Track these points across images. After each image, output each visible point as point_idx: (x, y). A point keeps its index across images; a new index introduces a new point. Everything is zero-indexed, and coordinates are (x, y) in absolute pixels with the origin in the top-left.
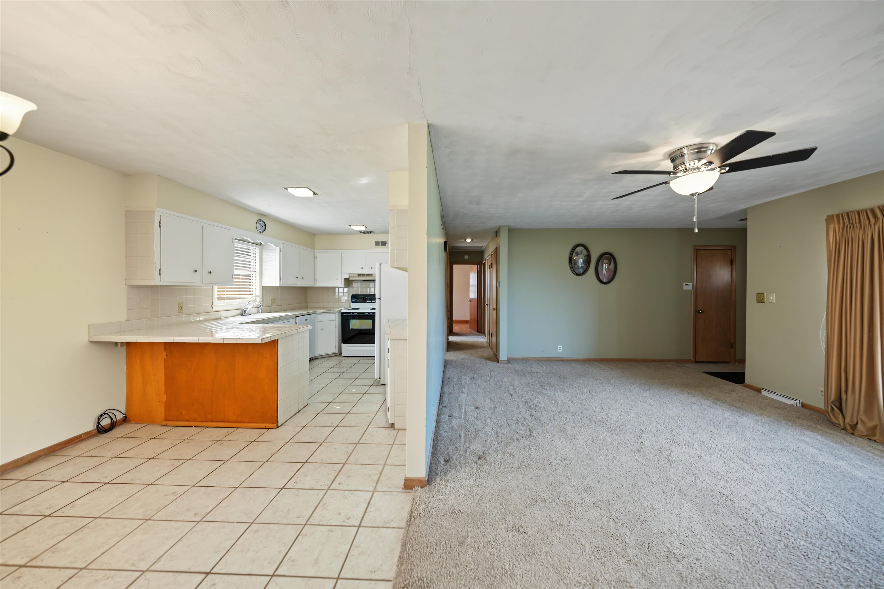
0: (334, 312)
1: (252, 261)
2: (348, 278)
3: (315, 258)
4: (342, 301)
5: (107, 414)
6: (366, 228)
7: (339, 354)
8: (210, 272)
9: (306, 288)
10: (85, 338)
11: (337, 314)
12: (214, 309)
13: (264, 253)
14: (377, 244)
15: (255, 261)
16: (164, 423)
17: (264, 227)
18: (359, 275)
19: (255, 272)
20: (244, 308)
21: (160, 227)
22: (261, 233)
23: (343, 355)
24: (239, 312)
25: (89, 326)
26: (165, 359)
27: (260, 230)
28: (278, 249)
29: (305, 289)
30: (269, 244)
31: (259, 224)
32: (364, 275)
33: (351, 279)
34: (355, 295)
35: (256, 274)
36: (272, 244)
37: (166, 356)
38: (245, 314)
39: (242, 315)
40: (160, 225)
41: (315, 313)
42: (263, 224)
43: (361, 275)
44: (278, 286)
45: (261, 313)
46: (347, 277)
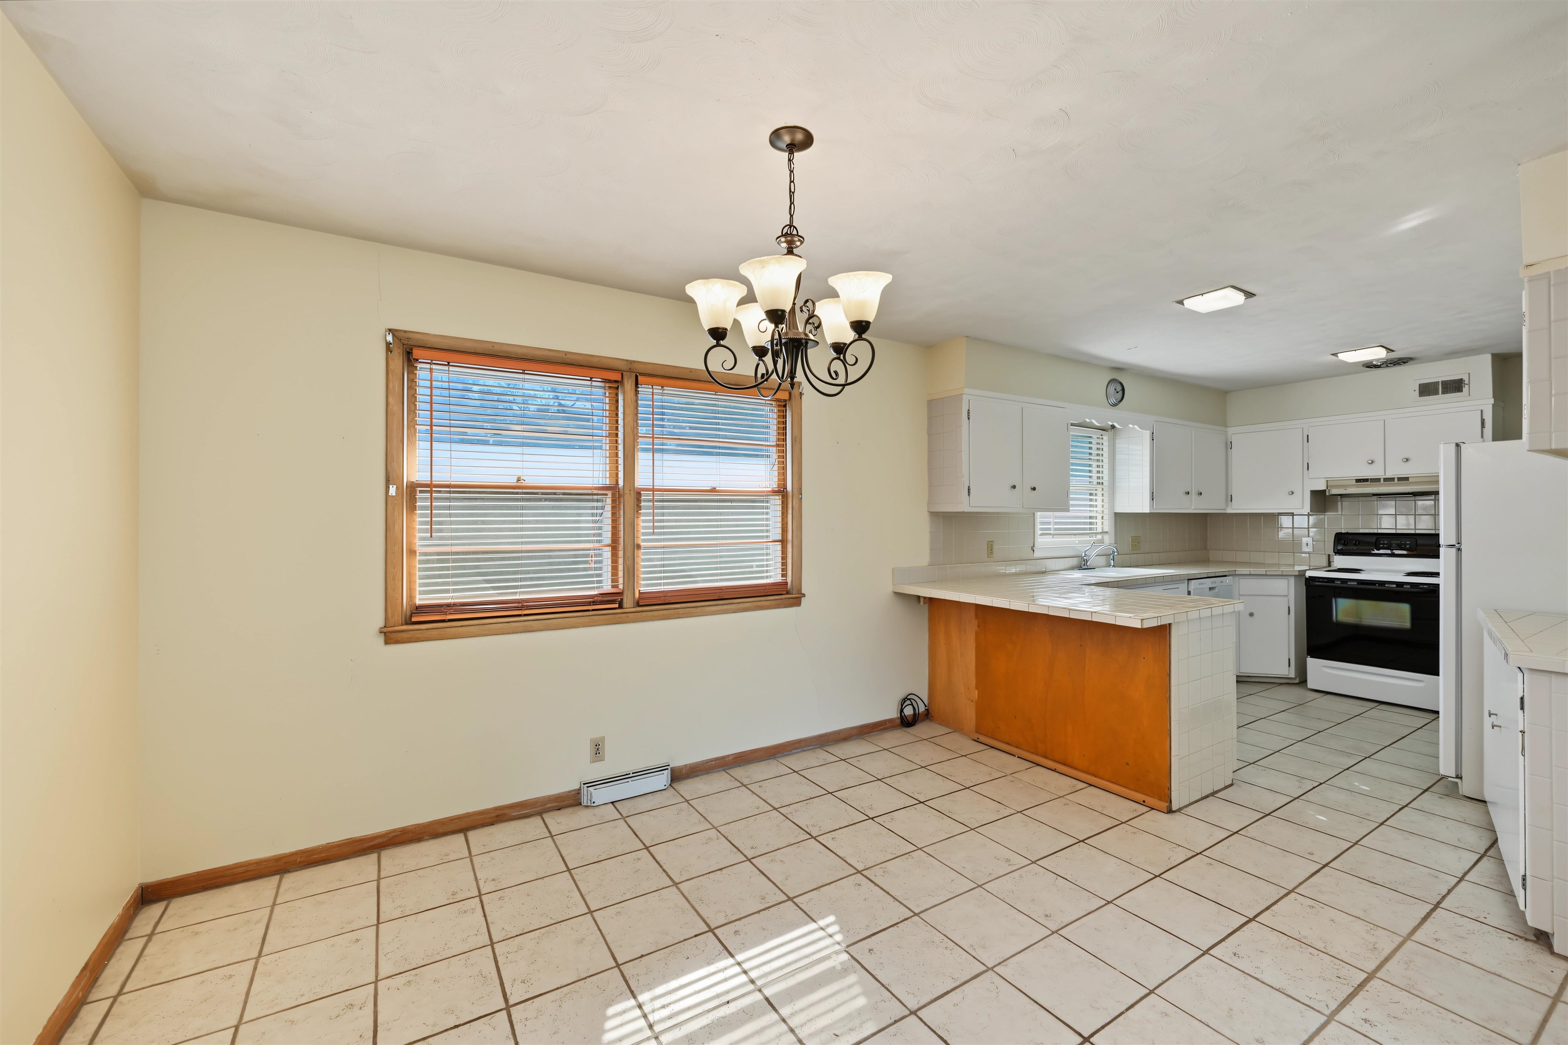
0: (1282, 576)
1: (1095, 464)
2: (1325, 491)
3: (1229, 445)
4: (1305, 549)
5: (910, 699)
6: (1389, 350)
7: (1297, 681)
8: (1034, 489)
9: (1204, 516)
10: (889, 588)
11: (1292, 580)
12: (1037, 554)
13: (1117, 446)
14: (1426, 390)
15: (1100, 464)
16: (976, 736)
17: (1121, 393)
18: (1358, 481)
19: (1101, 486)
20: (1083, 555)
21: (969, 419)
22: (1115, 405)
23: (1310, 685)
24: (1074, 562)
25: (893, 570)
26: (976, 632)
27: (1113, 400)
28: (1147, 433)
29: (1202, 520)
30: (1131, 426)
31: (1111, 389)
32: (1378, 480)
33: (1334, 491)
34: (1347, 533)
35: (1103, 489)
36: (1136, 427)
37: (978, 626)
38: (1086, 567)
39: (1079, 568)
40: (968, 415)
41: (1234, 575)
42: (1119, 388)
43: (1366, 480)
44: (1149, 512)
45: (1114, 566)
46: (1322, 487)
